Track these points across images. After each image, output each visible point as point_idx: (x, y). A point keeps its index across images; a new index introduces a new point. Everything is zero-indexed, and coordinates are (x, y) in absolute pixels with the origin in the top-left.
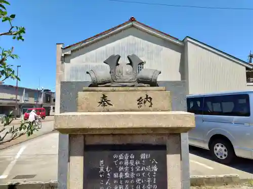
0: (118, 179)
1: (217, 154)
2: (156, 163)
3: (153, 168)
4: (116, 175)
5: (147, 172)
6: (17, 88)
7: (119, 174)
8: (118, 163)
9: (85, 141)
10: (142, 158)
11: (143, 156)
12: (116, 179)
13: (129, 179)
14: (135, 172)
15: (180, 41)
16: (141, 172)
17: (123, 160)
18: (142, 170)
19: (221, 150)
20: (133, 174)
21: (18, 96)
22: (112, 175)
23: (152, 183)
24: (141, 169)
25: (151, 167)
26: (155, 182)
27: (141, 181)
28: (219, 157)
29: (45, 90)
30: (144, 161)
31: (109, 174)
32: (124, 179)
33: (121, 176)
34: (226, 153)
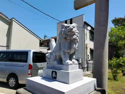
15: (9, 19)
28: (11, 85)
34: (15, 83)
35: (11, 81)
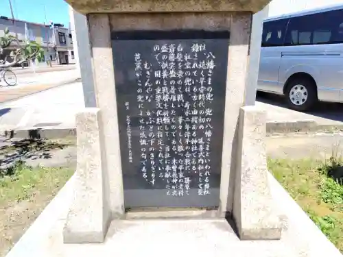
0: (161, 79)
1: (293, 99)
2: (214, 57)
3: (208, 64)
4: (157, 74)
5: (199, 70)
6: (13, 21)
7: (162, 72)
8: (160, 57)
9: (111, 26)
10: (194, 50)
11: (196, 48)
12: (158, 78)
13: (176, 79)
14: (184, 69)
16: (192, 70)
17: (168, 54)
18: (194, 67)
19: (299, 93)
20: (180, 72)
21: (19, 35)
22: (152, 74)
23: (206, 85)
24: (191, 65)
25: (206, 63)
26: (209, 83)
27: (191, 82)
28: (295, 103)
29: (55, 25)
30: (196, 56)
31: (148, 73)
32: (169, 79)
33: (165, 75)
34: (306, 97)
35: (296, 92)
